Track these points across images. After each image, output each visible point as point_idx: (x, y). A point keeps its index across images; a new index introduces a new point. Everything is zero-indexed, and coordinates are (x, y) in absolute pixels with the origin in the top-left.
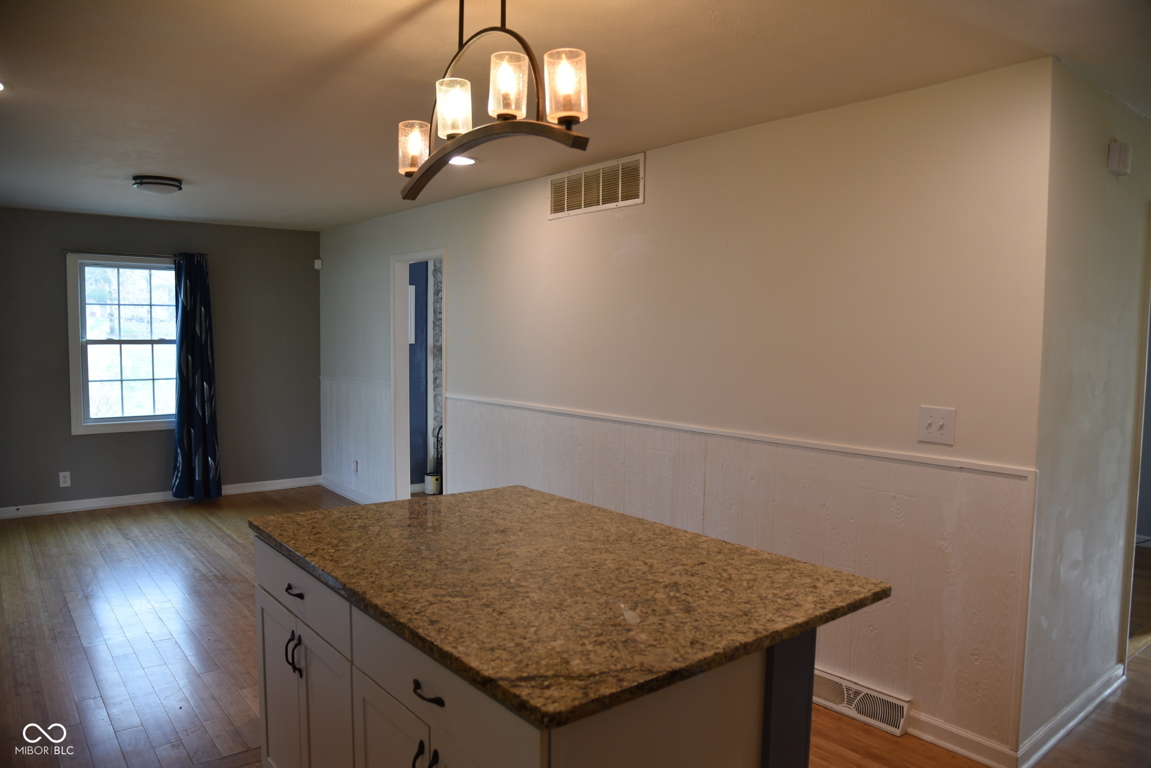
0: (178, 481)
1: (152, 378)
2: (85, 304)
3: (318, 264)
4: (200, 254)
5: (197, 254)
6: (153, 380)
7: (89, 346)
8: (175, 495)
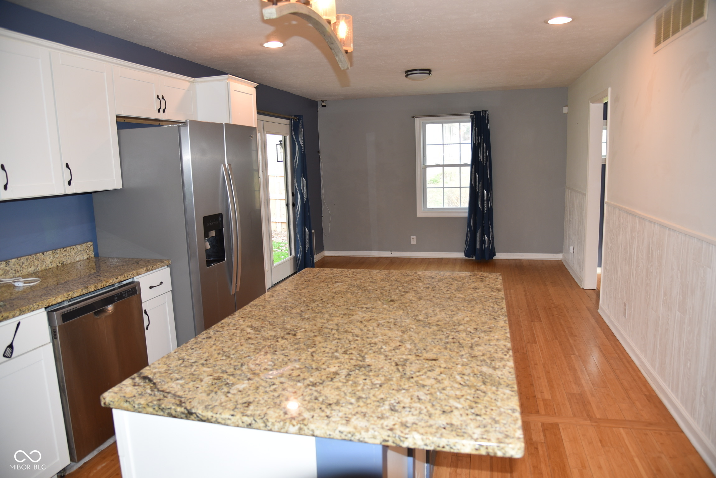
0: (467, 247)
1: (459, 186)
2: (426, 145)
3: (565, 110)
4: (484, 111)
5: (482, 111)
6: (460, 187)
7: (427, 168)
8: (466, 255)
